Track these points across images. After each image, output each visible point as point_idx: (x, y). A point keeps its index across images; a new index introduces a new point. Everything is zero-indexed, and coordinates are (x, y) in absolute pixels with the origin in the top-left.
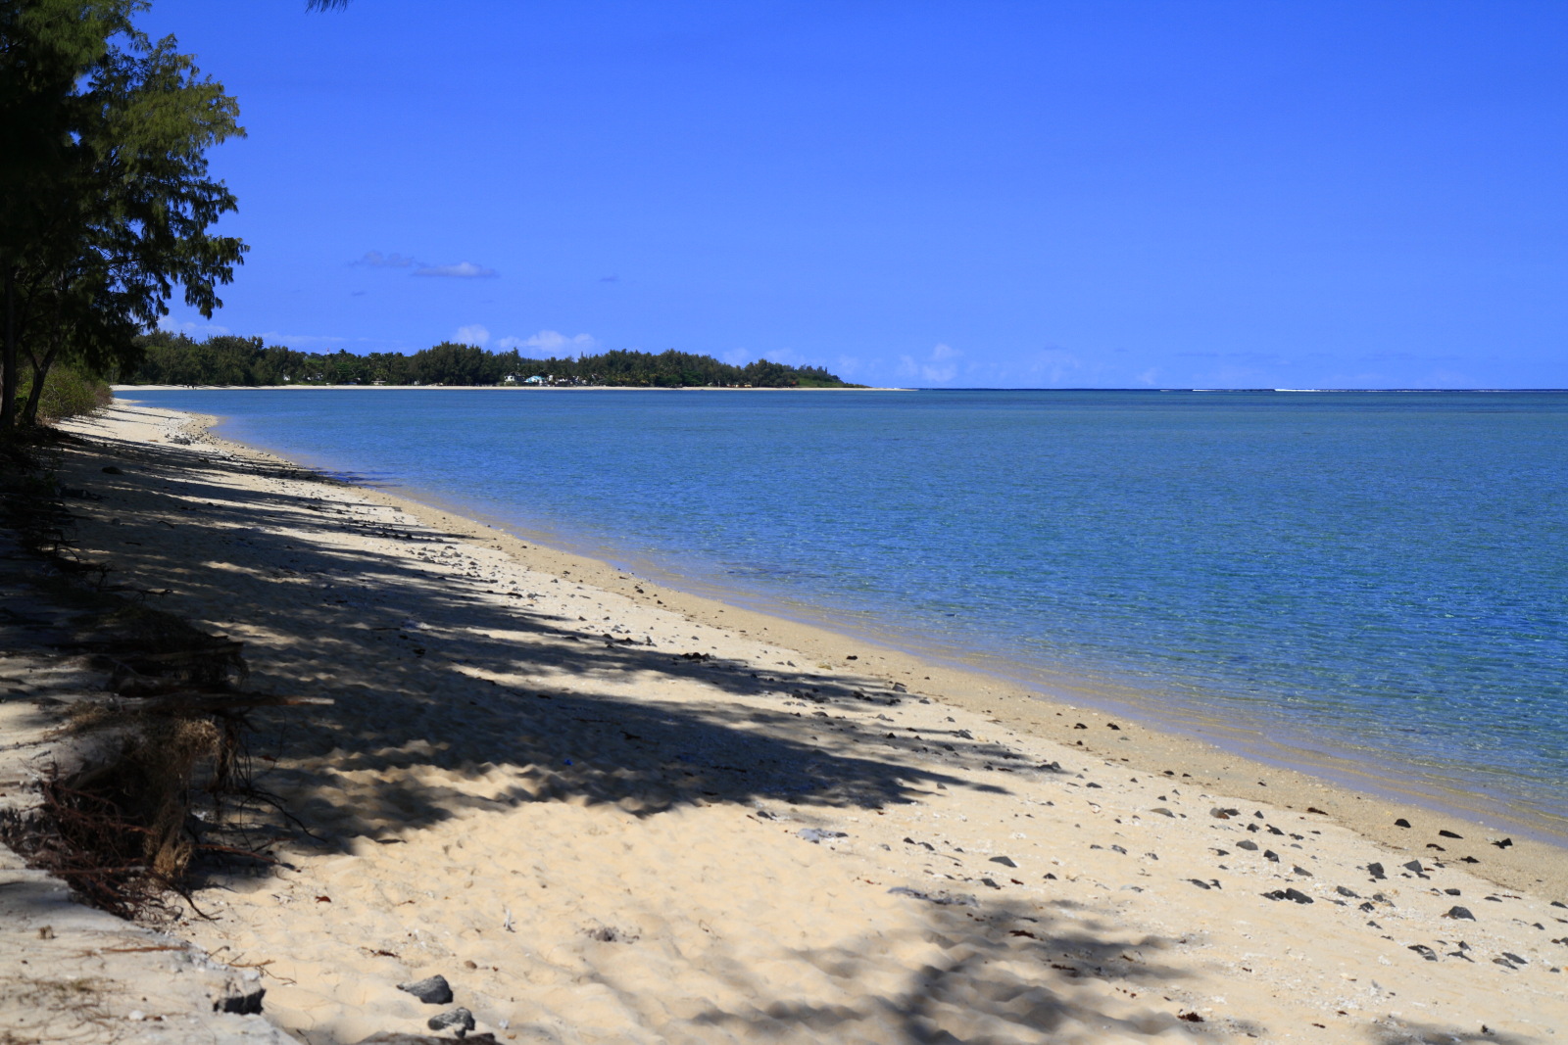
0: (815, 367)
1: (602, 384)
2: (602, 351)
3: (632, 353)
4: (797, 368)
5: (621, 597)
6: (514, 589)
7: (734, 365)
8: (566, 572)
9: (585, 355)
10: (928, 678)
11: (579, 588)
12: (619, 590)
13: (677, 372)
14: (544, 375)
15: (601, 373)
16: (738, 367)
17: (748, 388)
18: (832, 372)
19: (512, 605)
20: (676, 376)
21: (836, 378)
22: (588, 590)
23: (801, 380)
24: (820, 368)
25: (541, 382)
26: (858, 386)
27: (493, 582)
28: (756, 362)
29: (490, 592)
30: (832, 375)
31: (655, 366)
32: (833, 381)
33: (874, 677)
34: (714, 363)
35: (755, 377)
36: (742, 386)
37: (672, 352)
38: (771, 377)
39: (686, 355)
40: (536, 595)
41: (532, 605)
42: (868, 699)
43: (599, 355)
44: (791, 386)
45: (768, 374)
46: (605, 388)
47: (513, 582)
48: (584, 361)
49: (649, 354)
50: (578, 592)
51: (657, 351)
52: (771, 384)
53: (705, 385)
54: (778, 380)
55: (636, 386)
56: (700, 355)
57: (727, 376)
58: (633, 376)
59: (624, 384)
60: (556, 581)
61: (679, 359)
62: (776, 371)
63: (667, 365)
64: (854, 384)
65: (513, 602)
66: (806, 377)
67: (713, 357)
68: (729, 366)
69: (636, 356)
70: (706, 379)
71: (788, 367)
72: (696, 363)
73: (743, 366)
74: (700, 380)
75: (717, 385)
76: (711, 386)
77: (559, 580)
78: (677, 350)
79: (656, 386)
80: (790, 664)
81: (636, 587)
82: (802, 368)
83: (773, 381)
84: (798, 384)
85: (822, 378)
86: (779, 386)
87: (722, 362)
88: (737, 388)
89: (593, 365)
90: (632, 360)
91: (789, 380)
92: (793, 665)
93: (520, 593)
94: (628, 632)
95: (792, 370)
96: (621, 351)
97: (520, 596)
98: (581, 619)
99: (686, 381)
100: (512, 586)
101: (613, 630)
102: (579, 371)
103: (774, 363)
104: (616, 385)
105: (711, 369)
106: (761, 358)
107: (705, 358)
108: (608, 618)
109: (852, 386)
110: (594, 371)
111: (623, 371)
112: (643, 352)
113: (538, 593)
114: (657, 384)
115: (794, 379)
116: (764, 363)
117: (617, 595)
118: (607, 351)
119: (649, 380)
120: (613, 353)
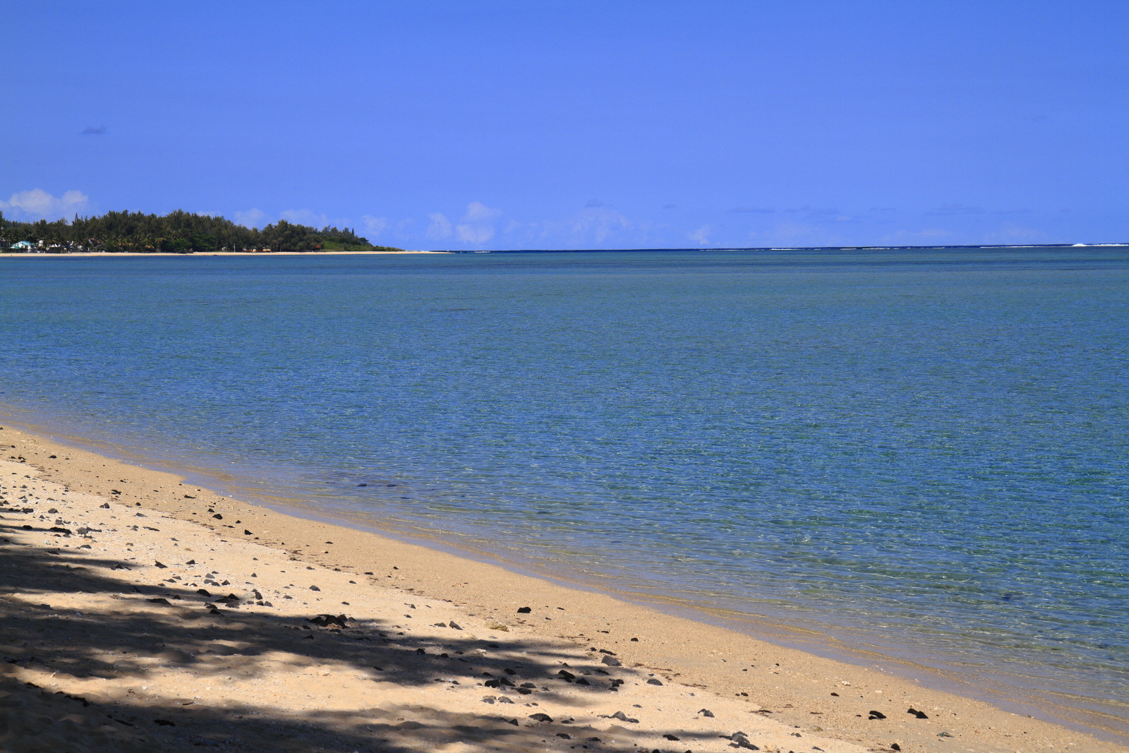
0: (340, 229)
1: (101, 250)
2: (100, 213)
3: (134, 215)
4: (320, 229)
5: (196, 527)
6: (58, 522)
7: (250, 227)
8: (116, 492)
9: (79, 218)
10: (635, 640)
11: (139, 515)
12: (191, 516)
13: (185, 236)
14: (33, 240)
15: (98, 237)
16: (255, 230)
17: (266, 253)
18: (359, 234)
19: (61, 546)
20: (185, 240)
21: (364, 240)
22: (152, 518)
23: (326, 244)
24: (346, 230)
25: (29, 248)
26: (389, 249)
27: (27, 511)
28: (275, 224)
29: (28, 528)
30: (359, 237)
31: (161, 229)
32: (361, 243)
33: (567, 641)
34: (227, 225)
35: (274, 241)
36: (260, 250)
37: (180, 213)
38: (293, 240)
39: (196, 217)
40: (89, 529)
41: (88, 547)
42: (582, 683)
43: (97, 217)
44: (315, 249)
45: (289, 237)
46: (104, 254)
47: (53, 511)
48: (78, 224)
49: (153, 216)
50: (140, 522)
51: (163, 213)
52: (292, 247)
53: (219, 249)
54: (301, 244)
55: (140, 252)
56: (212, 216)
57: (242, 239)
58: (136, 241)
59: (125, 249)
60: (107, 506)
61: (188, 221)
62: (298, 234)
63: (174, 228)
64: (385, 247)
65: (61, 542)
66: (332, 240)
67: (226, 219)
68: (245, 228)
69: (139, 217)
70: (219, 243)
71: (311, 229)
72: (207, 225)
73: (261, 229)
74: (213, 244)
75: (232, 250)
76: (226, 251)
77: (110, 504)
78: (185, 211)
79: (163, 251)
80: (453, 625)
81: (211, 510)
82: (326, 230)
83: (295, 245)
84: (322, 248)
85: (348, 240)
86: (301, 250)
87: (237, 224)
88: (254, 253)
89: (89, 228)
90: (136, 223)
91: (313, 244)
92: (457, 627)
93: (66, 527)
94: (226, 583)
95: (315, 232)
96: (121, 212)
97: (68, 532)
98: (159, 565)
99: (197, 245)
100: (54, 517)
101: (206, 582)
102: (73, 236)
103: (295, 224)
104: (117, 251)
105: (224, 232)
106: (280, 220)
107: (217, 219)
108: (192, 562)
109: (383, 250)
110: (91, 235)
111: (124, 235)
112: (147, 213)
113: (90, 526)
114: (164, 248)
115: (318, 242)
116: (284, 225)
117: (191, 524)
118: (106, 213)
119: (154, 245)
120: (113, 215)
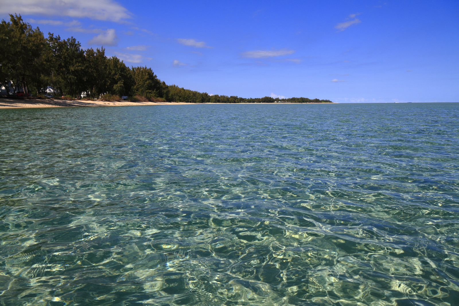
1: (290, 103)
2: (291, 98)
7: (311, 99)
14: (281, 101)
18: (330, 101)
31: (299, 100)
34: (308, 99)
37: (302, 97)
45: (317, 101)
48: (288, 99)
55: (296, 103)
57: (310, 101)
72: (305, 99)
73: (313, 100)
74: (306, 102)
75: (309, 103)
84: (322, 102)
86: (319, 103)
88: (312, 103)
96: (294, 97)
99: (304, 102)
111: (294, 101)
114: (299, 102)
116: (316, 99)
